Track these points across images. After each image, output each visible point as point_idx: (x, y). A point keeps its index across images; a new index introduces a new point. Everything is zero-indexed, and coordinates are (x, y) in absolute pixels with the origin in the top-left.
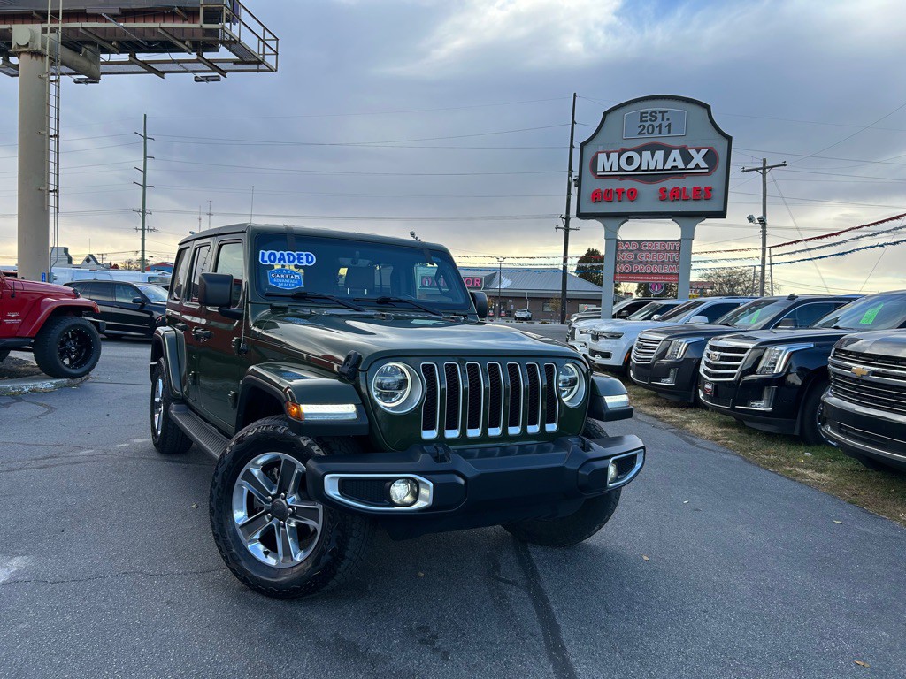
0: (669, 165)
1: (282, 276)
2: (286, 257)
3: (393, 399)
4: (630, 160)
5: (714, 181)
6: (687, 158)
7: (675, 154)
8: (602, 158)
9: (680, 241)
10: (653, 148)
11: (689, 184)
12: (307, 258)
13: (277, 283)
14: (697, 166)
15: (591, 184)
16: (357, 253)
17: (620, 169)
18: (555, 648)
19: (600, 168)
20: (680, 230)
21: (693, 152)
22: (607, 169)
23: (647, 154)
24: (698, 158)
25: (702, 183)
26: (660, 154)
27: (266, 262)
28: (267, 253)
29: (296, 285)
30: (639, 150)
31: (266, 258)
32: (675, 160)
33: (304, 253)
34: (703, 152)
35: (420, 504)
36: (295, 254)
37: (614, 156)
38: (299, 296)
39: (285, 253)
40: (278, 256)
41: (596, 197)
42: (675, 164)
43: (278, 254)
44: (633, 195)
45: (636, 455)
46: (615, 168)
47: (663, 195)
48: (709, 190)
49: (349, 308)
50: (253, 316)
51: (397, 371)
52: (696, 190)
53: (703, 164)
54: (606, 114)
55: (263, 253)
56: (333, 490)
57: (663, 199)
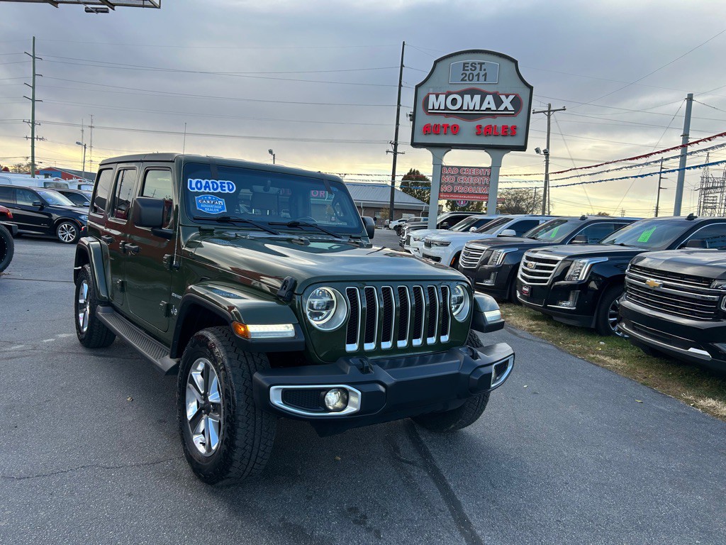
0: (483, 108)
1: (208, 202)
2: (211, 185)
3: (320, 318)
4: (454, 102)
5: (518, 121)
6: (498, 102)
7: (489, 98)
8: (432, 98)
9: (490, 168)
10: (472, 92)
11: (499, 123)
12: (229, 187)
13: (204, 208)
14: (506, 109)
15: (423, 120)
16: (269, 181)
17: (446, 108)
18: (463, 522)
19: (430, 107)
20: (491, 160)
21: (503, 97)
22: (436, 107)
23: (467, 97)
24: (507, 103)
25: (509, 122)
26: (477, 98)
27: (194, 189)
28: (194, 181)
29: (220, 210)
30: (462, 94)
31: (194, 186)
32: (489, 103)
33: (226, 182)
34: (511, 97)
35: (350, 409)
36: (218, 182)
37: (442, 97)
38: (223, 220)
39: (210, 181)
40: (204, 185)
41: (427, 130)
42: (488, 106)
43: (204, 182)
44: (455, 129)
45: (508, 361)
46: (442, 107)
47: (479, 131)
48: (514, 128)
49: (265, 230)
50: (185, 237)
51: (324, 294)
52: (505, 128)
53: (511, 108)
54: (436, 62)
55: (191, 181)
56: (277, 399)
57: (478, 134)
